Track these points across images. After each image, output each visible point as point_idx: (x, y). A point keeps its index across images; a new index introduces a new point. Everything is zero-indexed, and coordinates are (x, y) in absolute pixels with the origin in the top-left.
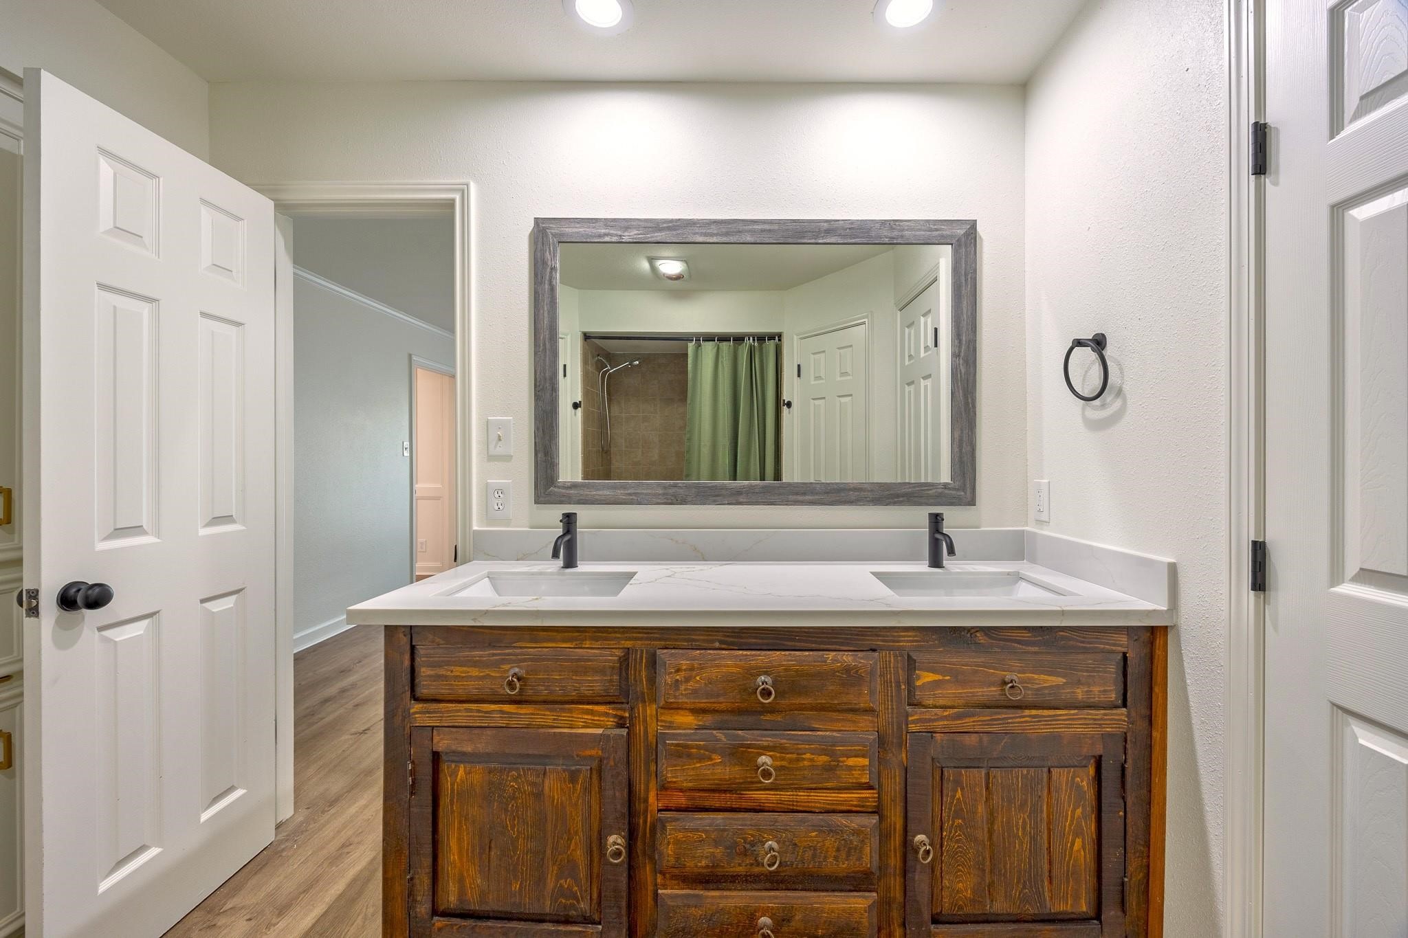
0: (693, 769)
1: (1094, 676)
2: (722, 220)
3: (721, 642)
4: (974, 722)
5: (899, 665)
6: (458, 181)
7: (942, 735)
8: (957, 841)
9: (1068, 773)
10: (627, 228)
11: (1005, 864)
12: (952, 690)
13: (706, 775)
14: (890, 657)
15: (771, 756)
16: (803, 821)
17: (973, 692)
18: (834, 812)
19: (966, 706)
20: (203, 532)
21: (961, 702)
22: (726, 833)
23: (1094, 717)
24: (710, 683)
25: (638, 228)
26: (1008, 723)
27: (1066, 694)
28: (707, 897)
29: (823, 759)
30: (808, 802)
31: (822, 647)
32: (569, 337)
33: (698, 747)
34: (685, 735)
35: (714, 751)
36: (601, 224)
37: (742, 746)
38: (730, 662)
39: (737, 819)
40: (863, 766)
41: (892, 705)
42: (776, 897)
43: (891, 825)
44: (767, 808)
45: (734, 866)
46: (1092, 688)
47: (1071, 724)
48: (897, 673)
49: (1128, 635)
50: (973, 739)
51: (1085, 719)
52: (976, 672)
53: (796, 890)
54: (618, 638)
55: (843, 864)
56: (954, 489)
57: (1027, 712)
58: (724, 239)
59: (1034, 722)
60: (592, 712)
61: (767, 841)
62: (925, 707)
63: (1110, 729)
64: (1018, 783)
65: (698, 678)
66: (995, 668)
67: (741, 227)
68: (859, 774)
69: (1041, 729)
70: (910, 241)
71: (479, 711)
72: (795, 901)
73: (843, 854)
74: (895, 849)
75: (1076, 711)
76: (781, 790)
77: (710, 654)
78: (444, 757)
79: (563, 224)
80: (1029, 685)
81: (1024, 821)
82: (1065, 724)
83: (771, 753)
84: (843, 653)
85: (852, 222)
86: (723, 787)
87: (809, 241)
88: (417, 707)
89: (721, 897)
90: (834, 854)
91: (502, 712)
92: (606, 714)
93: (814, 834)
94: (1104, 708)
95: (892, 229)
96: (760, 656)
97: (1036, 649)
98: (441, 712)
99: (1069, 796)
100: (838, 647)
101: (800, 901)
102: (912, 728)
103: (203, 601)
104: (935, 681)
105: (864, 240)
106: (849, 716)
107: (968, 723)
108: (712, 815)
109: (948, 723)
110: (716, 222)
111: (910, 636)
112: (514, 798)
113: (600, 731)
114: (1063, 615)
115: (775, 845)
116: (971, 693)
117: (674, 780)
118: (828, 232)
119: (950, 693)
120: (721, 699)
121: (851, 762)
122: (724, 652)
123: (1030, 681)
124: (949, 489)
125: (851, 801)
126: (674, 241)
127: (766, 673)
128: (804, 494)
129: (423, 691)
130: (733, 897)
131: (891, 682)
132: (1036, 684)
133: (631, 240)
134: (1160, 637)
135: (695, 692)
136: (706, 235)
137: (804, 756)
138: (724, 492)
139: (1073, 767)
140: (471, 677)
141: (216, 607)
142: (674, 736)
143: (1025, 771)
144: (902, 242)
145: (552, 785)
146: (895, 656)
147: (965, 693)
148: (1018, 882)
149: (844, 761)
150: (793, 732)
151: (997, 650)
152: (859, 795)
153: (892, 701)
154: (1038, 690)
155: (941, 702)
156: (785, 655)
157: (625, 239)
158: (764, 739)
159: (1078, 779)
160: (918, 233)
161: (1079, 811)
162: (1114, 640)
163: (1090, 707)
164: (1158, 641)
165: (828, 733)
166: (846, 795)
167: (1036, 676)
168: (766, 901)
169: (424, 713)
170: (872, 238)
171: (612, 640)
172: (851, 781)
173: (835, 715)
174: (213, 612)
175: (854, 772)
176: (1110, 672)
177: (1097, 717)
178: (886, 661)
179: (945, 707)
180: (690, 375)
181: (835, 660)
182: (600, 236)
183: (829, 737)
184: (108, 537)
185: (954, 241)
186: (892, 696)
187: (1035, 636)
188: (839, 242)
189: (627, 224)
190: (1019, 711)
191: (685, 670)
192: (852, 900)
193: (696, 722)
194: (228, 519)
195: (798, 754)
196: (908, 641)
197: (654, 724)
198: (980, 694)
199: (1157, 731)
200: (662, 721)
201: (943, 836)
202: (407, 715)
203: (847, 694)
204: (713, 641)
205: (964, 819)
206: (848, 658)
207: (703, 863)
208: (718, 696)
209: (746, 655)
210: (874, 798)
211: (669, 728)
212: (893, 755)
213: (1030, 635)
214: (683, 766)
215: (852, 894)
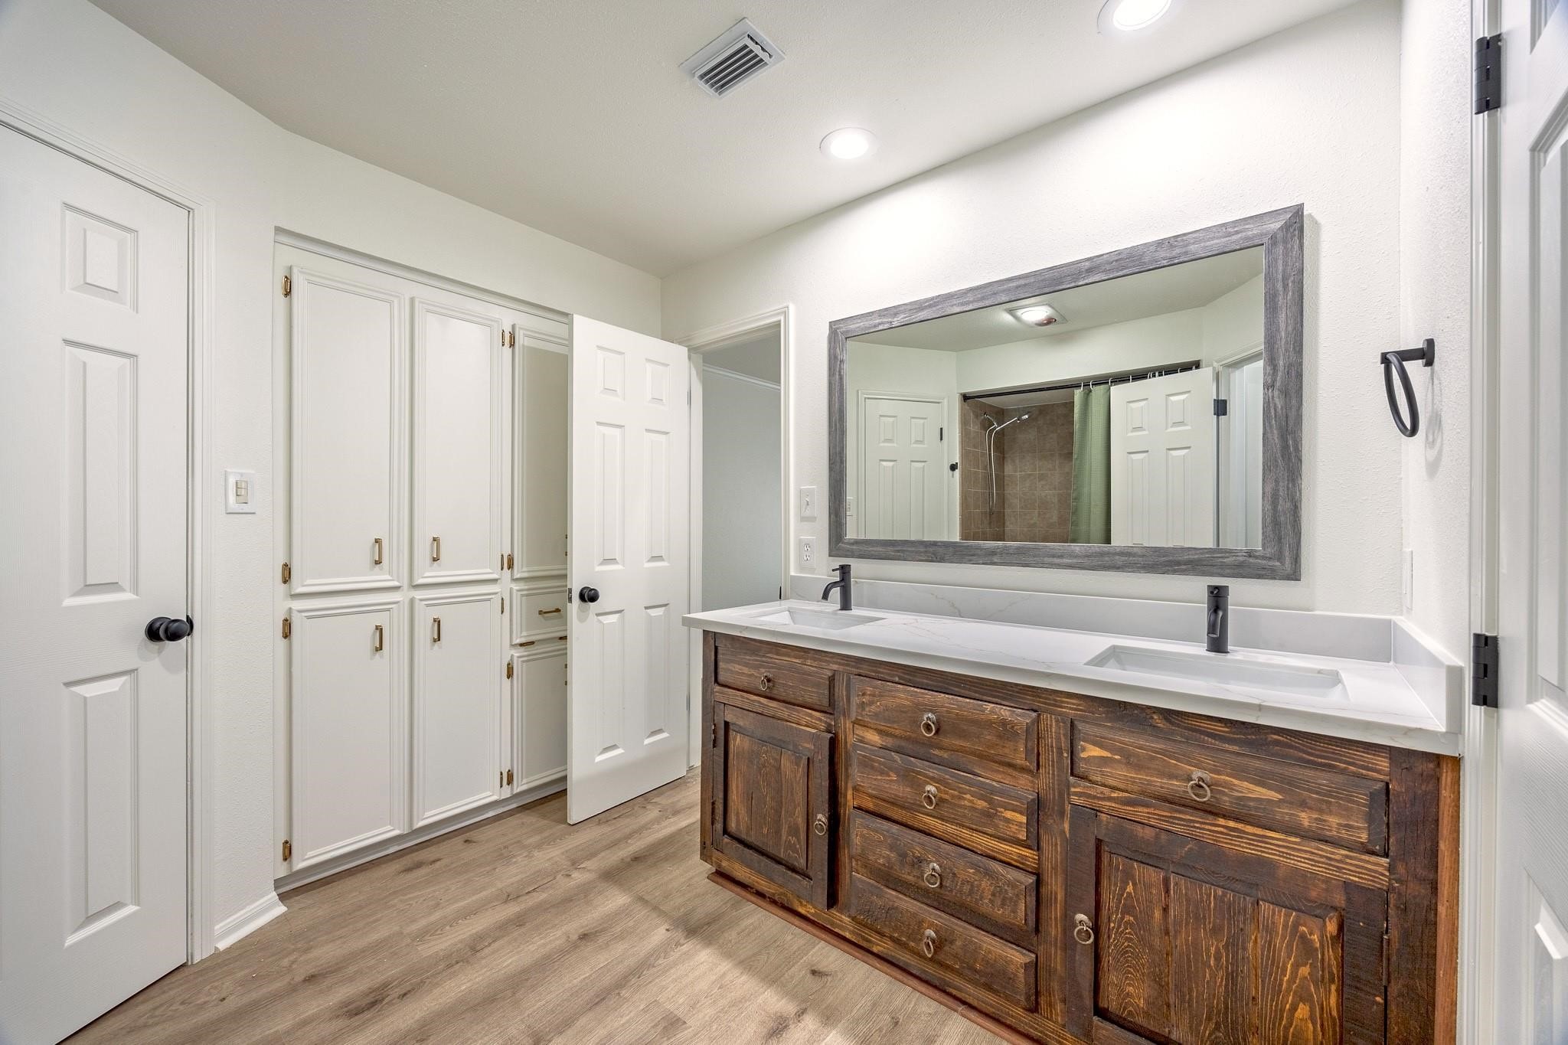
0: (875, 780)
1: (1331, 802)
2: (978, 286)
3: (900, 678)
4: (1148, 813)
5: (1061, 732)
6: (781, 306)
7: (1109, 817)
8: (1127, 939)
9: (1288, 916)
10: (896, 315)
11: (1190, 990)
12: (1122, 772)
13: (885, 788)
14: (1051, 721)
15: (936, 787)
16: (963, 856)
17: (1152, 781)
18: (994, 858)
19: (1143, 793)
20: (648, 565)
21: (1136, 788)
22: (899, 842)
23: (1329, 855)
24: (887, 710)
25: (904, 312)
26: (1195, 827)
27: (1284, 812)
28: (886, 893)
29: (982, 804)
30: (969, 841)
31: (985, 698)
32: (946, 401)
33: (880, 763)
34: (871, 750)
35: (891, 769)
36: (876, 315)
37: (913, 771)
38: (903, 696)
39: (910, 834)
40: (1021, 823)
41: (1053, 771)
42: (940, 917)
43: (1051, 893)
44: (936, 835)
45: (904, 874)
46: (1325, 817)
47: (1290, 854)
48: (1058, 739)
49: (1390, 759)
50: (1148, 832)
51: (1313, 853)
52: (1153, 758)
53: (959, 919)
54: (828, 661)
55: (999, 910)
56: (1264, 558)
57: (1222, 821)
58: (981, 304)
59: (1230, 835)
60: (811, 716)
61: (931, 862)
62: (1090, 781)
63: (1357, 879)
64: (1210, 903)
65: (878, 703)
66: (1177, 760)
67: (996, 288)
68: (1016, 829)
69: (1243, 847)
70: (1198, 256)
71: (747, 699)
72: (956, 927)
73: (998, 902)
74: (1056, 918)
75: (1298, 840)
76: (947, 821)
77: (888, 685)
78: (731, 727)
79: (848, 322)
80: (1226, 790)
81: (1218, 951)
82: (1279, 851)
83: (936, 785)
84: (1002, 707)
85: (1119, 252)
86: (899, 803)
87: (1069, 286)
88: (717, 688)
89: (897, 898)
90: (990, 897)
91: (759, 702)
92: (820, 720)
93: (972, 871)
94: (1350, 849)
95: (1172, 246)
96: (927, 694)
97: (1235, 748)
98: (729, 695)
99: (1287, 946)
100: (999, 701)
101: (961, 930)
102: (1075, 799)
103: (646, 608)
104: (1102, 758)
105: (1136, 270)
106: (1010, 771)
107: (1141, 813)
108: (890, 824)
109: (1117, 806)
110: (971, 290)
111: (1074, 704)
112: (764, 766)
113: (814, 731)
114: (1260, 710)
115: (937, 867)
116: (1147, 780)
117: (862, 784)
118: (1090, 271)
119: (1120, 774)
120: (895, 726)
121: (1009, 814)
122: (899, 686)
123: (1226, 785)
124: (1256, 557)
125: (1011, 854)
126: (935, 316)
127: (931, 711)
128: (1061, 557)
129: (721, 678)
130: (906, 902)
131: (1052, 747)
132: (1237, 791)
133: (899, 324)
134: (1447, 772)
135: (876, 715)
136: (962, 304)
137: (964, 796)
138: (979, 552)
139: (1295, 910)
140: (744, 673)
141: (654, 612)
142: (863, 749)
143: (1220, 892)
144: (1186, 259)
145: (786, 764)
146: (1057, 721)
147: (1140, 779)
148: (1209, 1019)
149: (1002, 813)
150: (956, 772)
151: (1179, 738)
152: (1018, 851)
153: (1053, 766)
154: (1239, 798)
155: (1111, 782)
156: (948, 698)
157: (895, 324)
158: (931, 770)
159: (1304, 929)
160: (1208, 244)
161: (1304, 971)
162: (1364, 761)
163: (1326, 841)
164: (1444, 778)
165: (988, 781)
166: (1006, 847)
167: (1236, 782)
168: (932, 917)
169: (721, 693)
170: (1145, 264)
171: (824, 662)
172: (1008, 833)
173: (995, 766)
174: (651, 617)
175: (1011, 825)
176: (1358, 804)
177: (1332, 856)
178: (1047, 724)
179: (1114, 788)
180: (1077, 426)
181: (992, 712)
182: (875, 326)
183: (987, 784)
184: (601, 564)
185: (1265, 240)
186: (1053, 761)
187: (1234, 733)
188: (1103, 278)
189: (894, 311)
190: (1211, 817)
191: (870, 695)
192: (1011, 951)
193: (880, 741)
194: (659, 558)
195: (959, 792)
196: (1071, 709)
197: (851, 736)
198: (1158, 784)
199: (1443, 905)
200: (857, 735)
201: (1111, 928)
202: (712, 692)
203: (1004, 747)
204: (894, 676)
205: (1136, 918)
206: (1005, 712)
207: (881, 861)
208: (894, 722)
209: (916, 692)
210: (1034, 859)
211: (861, 742)
212: (1055, 822)
213: (1227, 730)
214: (868, 775)
215: (1010, 945)
